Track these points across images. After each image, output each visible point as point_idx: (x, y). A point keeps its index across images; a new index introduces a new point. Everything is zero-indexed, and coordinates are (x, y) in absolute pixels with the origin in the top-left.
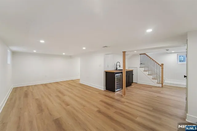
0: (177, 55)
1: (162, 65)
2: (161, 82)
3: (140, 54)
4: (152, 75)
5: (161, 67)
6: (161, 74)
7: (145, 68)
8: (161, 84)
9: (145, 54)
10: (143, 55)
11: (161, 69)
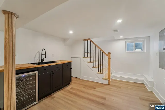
0: (125, 41)
1: (109, 53)
2: (107, 78)
3: (84, 40)
4: (97, 68)
5: (107, 57)
6: (107, 64)
7: (90, 58)
8: (108, 81)
9: (89, 39)
10: (87, 41)
11: (107, 59)
